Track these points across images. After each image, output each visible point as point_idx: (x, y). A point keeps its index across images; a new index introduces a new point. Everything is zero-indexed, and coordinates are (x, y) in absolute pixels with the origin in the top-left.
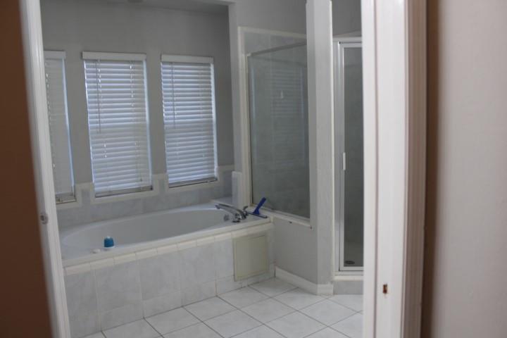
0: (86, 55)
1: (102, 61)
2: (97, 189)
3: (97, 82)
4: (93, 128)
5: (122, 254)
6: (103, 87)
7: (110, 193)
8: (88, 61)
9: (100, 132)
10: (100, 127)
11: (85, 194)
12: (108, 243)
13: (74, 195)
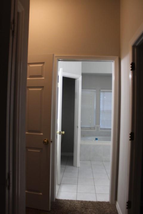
0: (101, 90)
1: (106, 92)
2: (101, 127)
3: (104, 97)
4: (102, 110)
5: (98, 143)
6: (106, 99)
7: (105, 129)
8: (102, 92)
9: (103, 111)
10: (103, 110)
11: (98, 128)
12: (96, 139)
13: (94, 128)
